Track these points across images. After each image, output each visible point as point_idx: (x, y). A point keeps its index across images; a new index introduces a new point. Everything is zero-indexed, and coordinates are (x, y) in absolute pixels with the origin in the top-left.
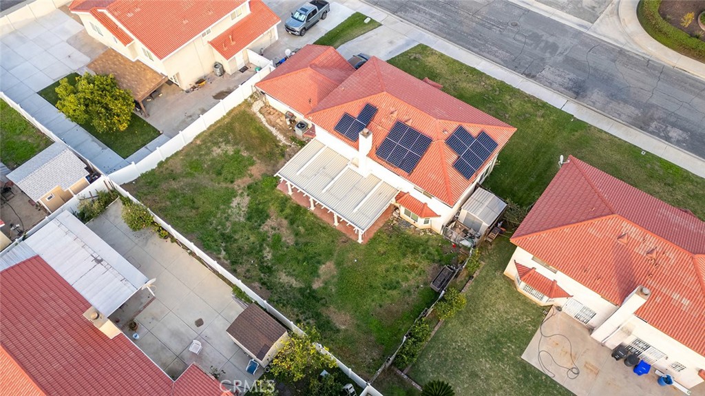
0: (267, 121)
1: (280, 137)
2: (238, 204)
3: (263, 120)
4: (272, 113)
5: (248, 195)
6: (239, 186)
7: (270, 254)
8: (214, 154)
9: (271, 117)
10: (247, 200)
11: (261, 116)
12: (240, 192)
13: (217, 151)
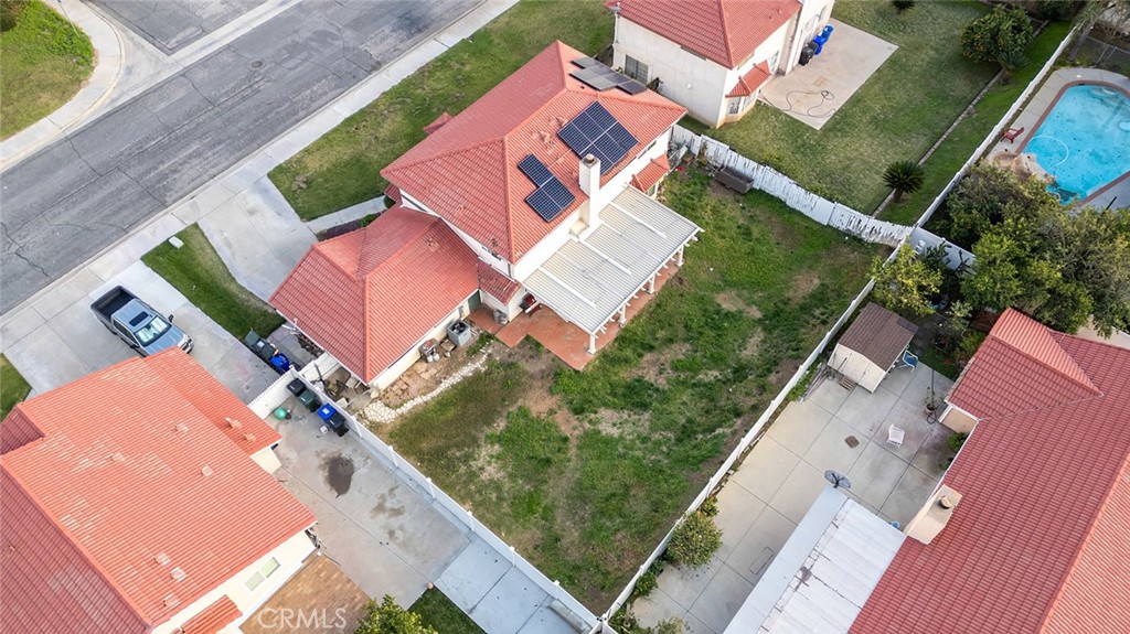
0: (425, 394)
1: (467, 371)
2: (614, 425)
3: (419, 400)
4: (405, 387)
5: (596, 412)
6: (575, 428)
7: (710, 373)
8: (498, 476)
9: (414, 387)
10: (604, 413)
11: (408, 406)
12: (587, 425)
13: (492, 472)
